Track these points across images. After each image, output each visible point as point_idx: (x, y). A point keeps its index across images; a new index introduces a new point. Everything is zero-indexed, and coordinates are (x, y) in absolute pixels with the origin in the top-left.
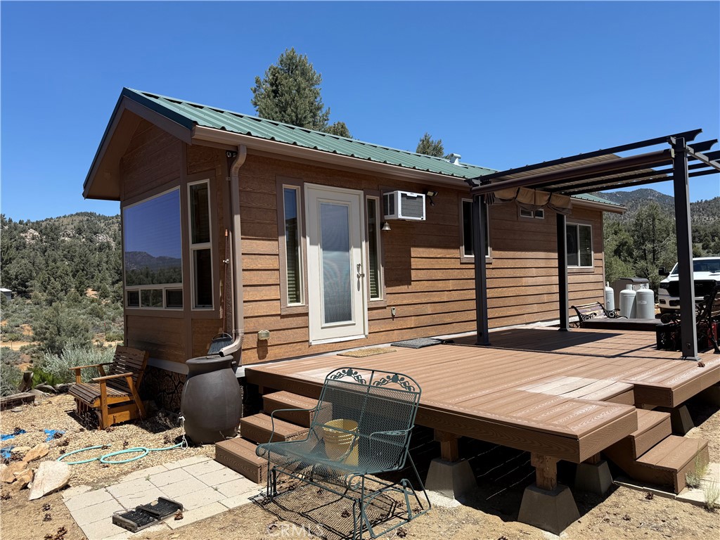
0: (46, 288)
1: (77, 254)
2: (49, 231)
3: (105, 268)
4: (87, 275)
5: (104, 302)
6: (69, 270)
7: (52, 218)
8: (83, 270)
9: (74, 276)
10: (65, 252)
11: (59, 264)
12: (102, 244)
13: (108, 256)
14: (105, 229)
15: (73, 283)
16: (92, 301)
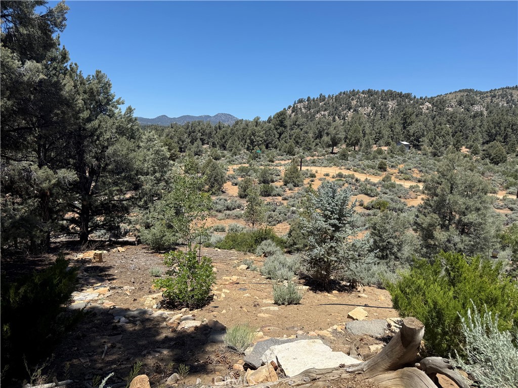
0: (432, 144)
1: (457, 119)
2: (439, 103)
3: (478, 131)
4: (463, 136)
5: (474, 158)
6: (451, 131)
7: (441, 95)
8: (460, 132)
9: (453, 136)
10: (448, 118)
11: (443, 126)
12: (477, 113)
13: (481, 121)
14: (480, 102)
15: (452, 140)
16: (465, 156)
